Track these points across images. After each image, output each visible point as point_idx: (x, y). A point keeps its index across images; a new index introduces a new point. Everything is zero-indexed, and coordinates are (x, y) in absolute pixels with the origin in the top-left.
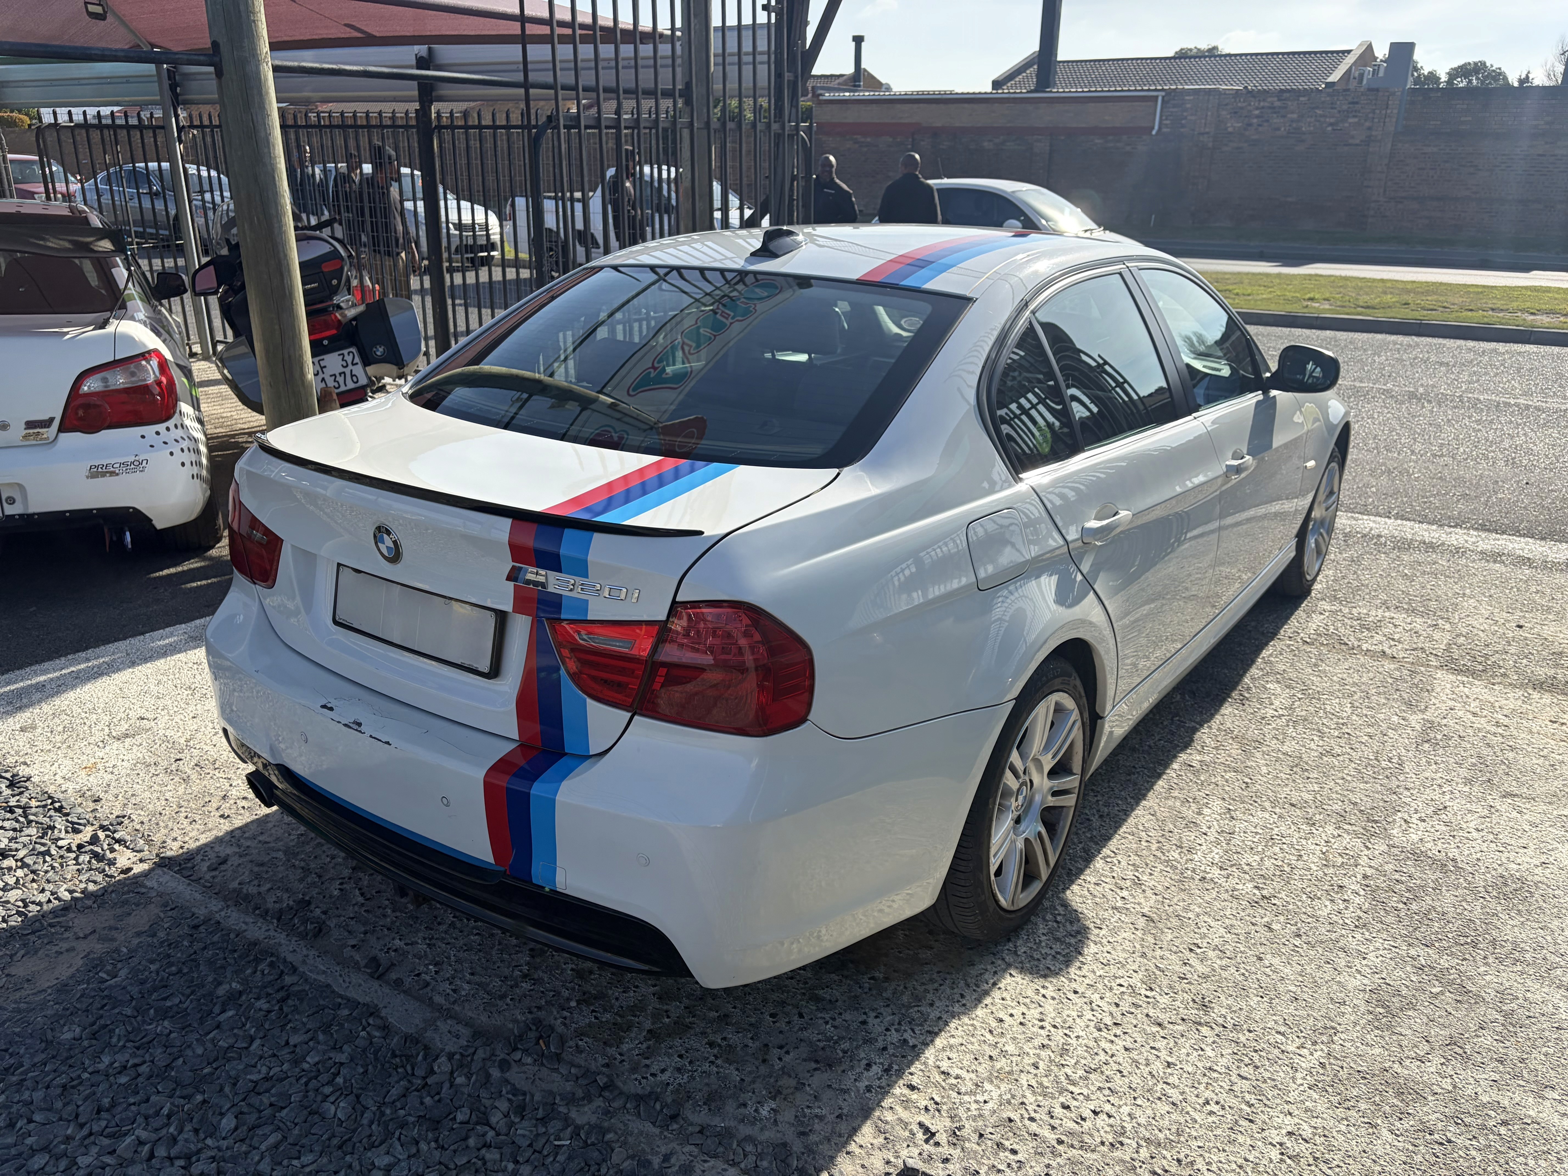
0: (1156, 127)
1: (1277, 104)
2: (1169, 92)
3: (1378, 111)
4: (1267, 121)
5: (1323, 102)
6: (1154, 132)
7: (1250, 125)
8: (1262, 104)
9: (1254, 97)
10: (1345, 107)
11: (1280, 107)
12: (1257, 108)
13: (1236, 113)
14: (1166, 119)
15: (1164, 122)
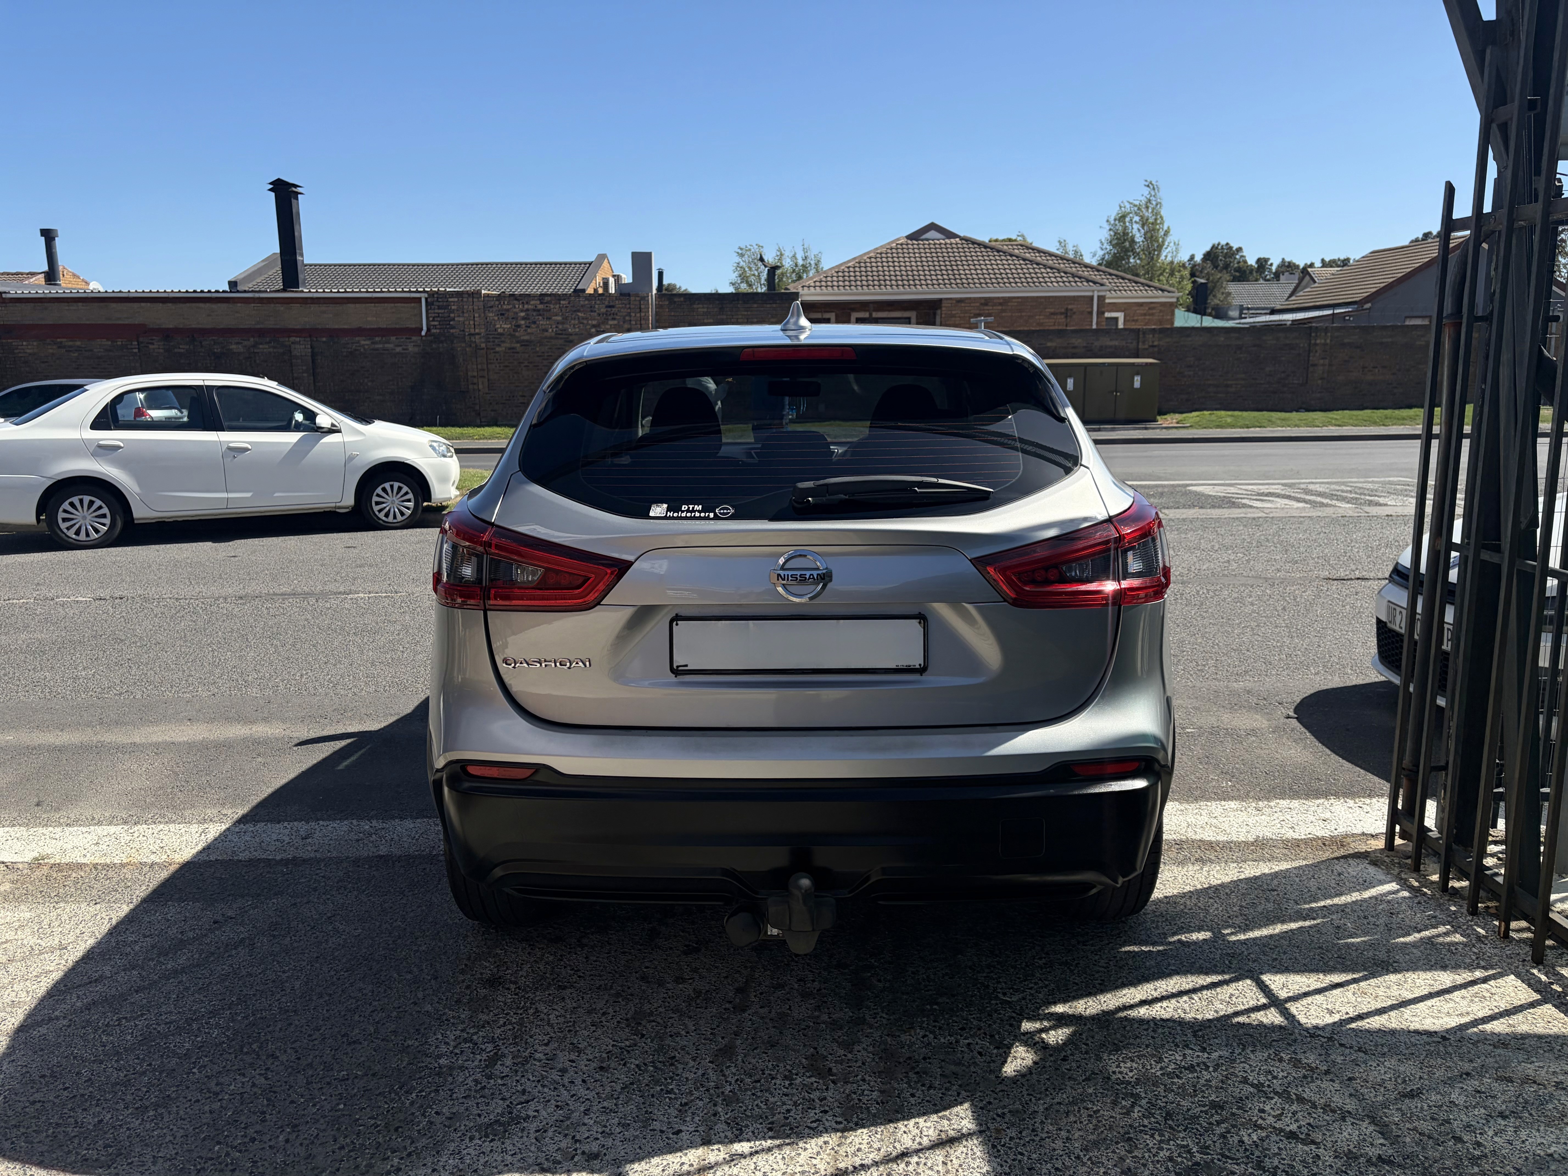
0: (425, 328)
1: (540, 307)
2: (431, 294)
3: (633, 314)
4: (534, 323)
5: (582, 306)
6: (423, 333)
7: (519, 326)
8: (526, 306)
9: (516, 299)
10: (603, 310)
11: (544, 310)
12: (522, 311)
13: (502, 314)
14: (433, 321)
15: (433, 323)
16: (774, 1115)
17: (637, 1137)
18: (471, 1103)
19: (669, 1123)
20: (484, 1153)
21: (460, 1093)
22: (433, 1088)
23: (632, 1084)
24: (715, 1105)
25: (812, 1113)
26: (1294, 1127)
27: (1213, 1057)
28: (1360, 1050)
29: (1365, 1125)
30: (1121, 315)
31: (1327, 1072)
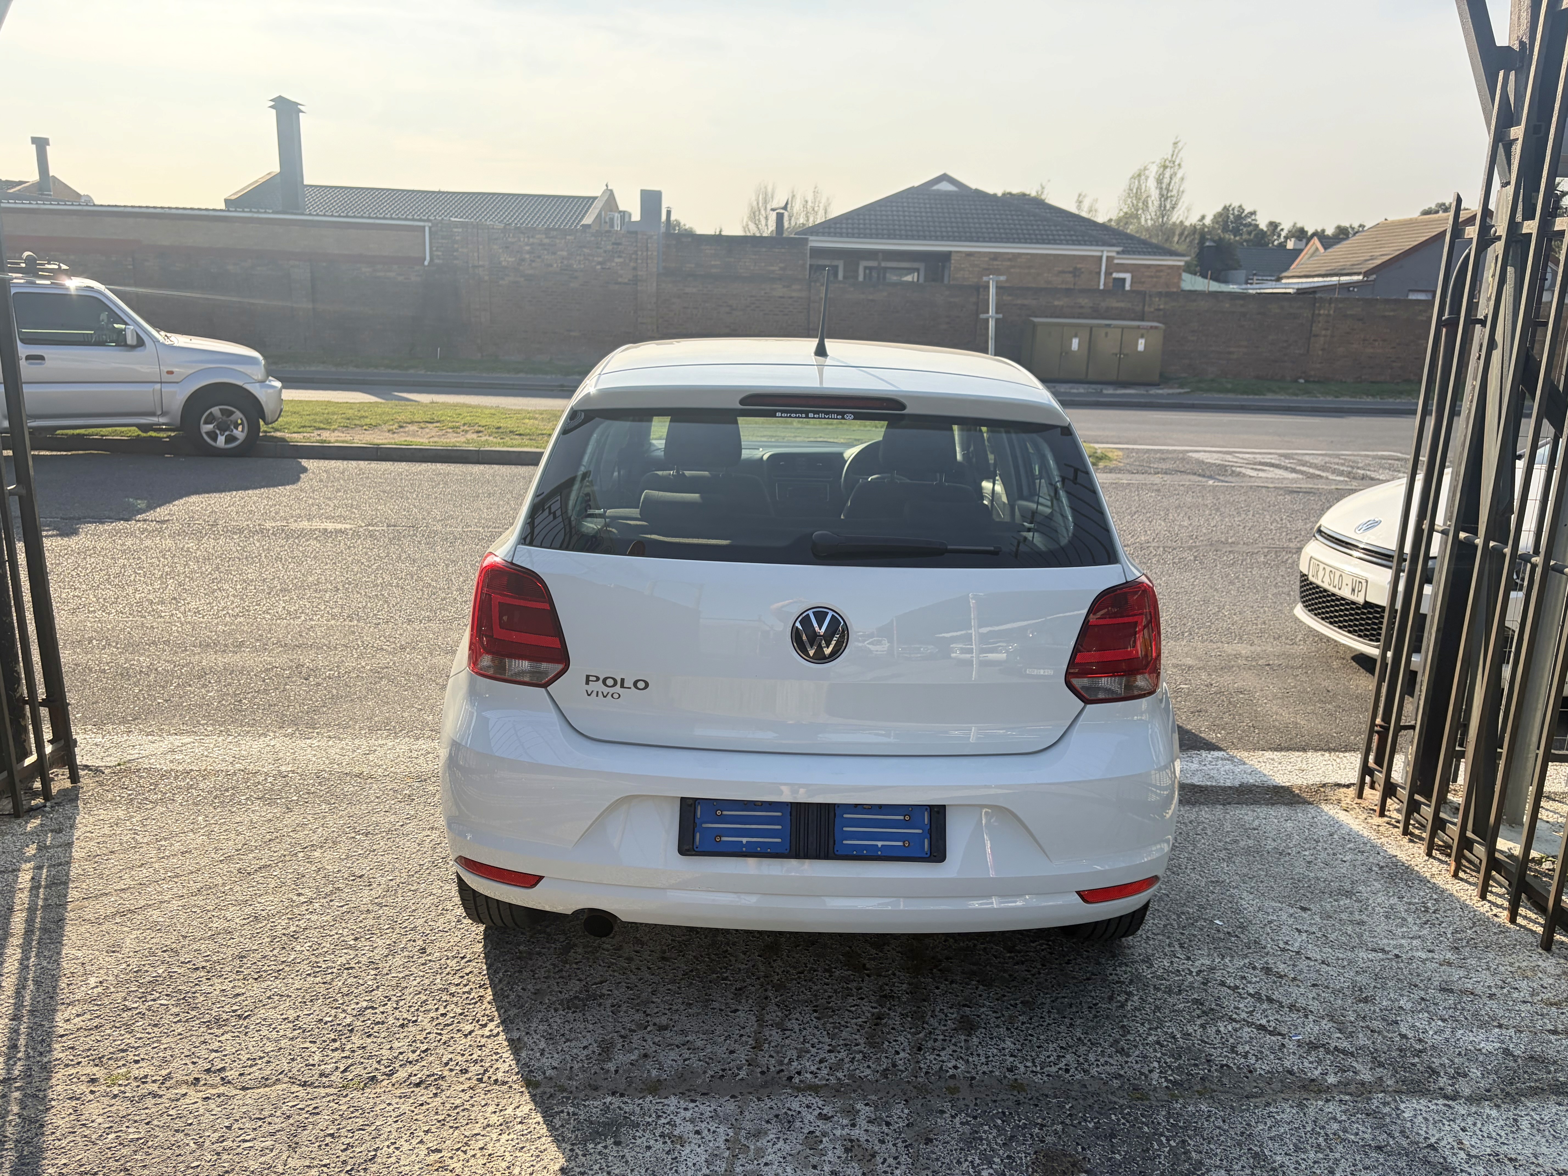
0: (428, 258)
1: (546, 241)
2: (436, 223)
3: (640, 253)
4: (539, 257)
5: (588, 242)
6: (426, 263)
7: (523, 260)
9: (522, 233)
10: (609, 247)
11: (549, 245)
12: (527, 245)
13: (507, 247)
14: (437, 250)
15: (436, 253)
16: (817, 1000)
17: (698, 1014)
18: (552, 982)
19: (727, 1004)
20: (569, 1022)
21: (541, 973)
22: (517, 969)
23: (692, 971)
24: (766, 990)
25: (850, 1000)
26: (1264, 1022)
27: (1196, 964)
28: (1323, 962)
29: (1325, 1022)
30: (1128, 276)
31: (1294, 979)
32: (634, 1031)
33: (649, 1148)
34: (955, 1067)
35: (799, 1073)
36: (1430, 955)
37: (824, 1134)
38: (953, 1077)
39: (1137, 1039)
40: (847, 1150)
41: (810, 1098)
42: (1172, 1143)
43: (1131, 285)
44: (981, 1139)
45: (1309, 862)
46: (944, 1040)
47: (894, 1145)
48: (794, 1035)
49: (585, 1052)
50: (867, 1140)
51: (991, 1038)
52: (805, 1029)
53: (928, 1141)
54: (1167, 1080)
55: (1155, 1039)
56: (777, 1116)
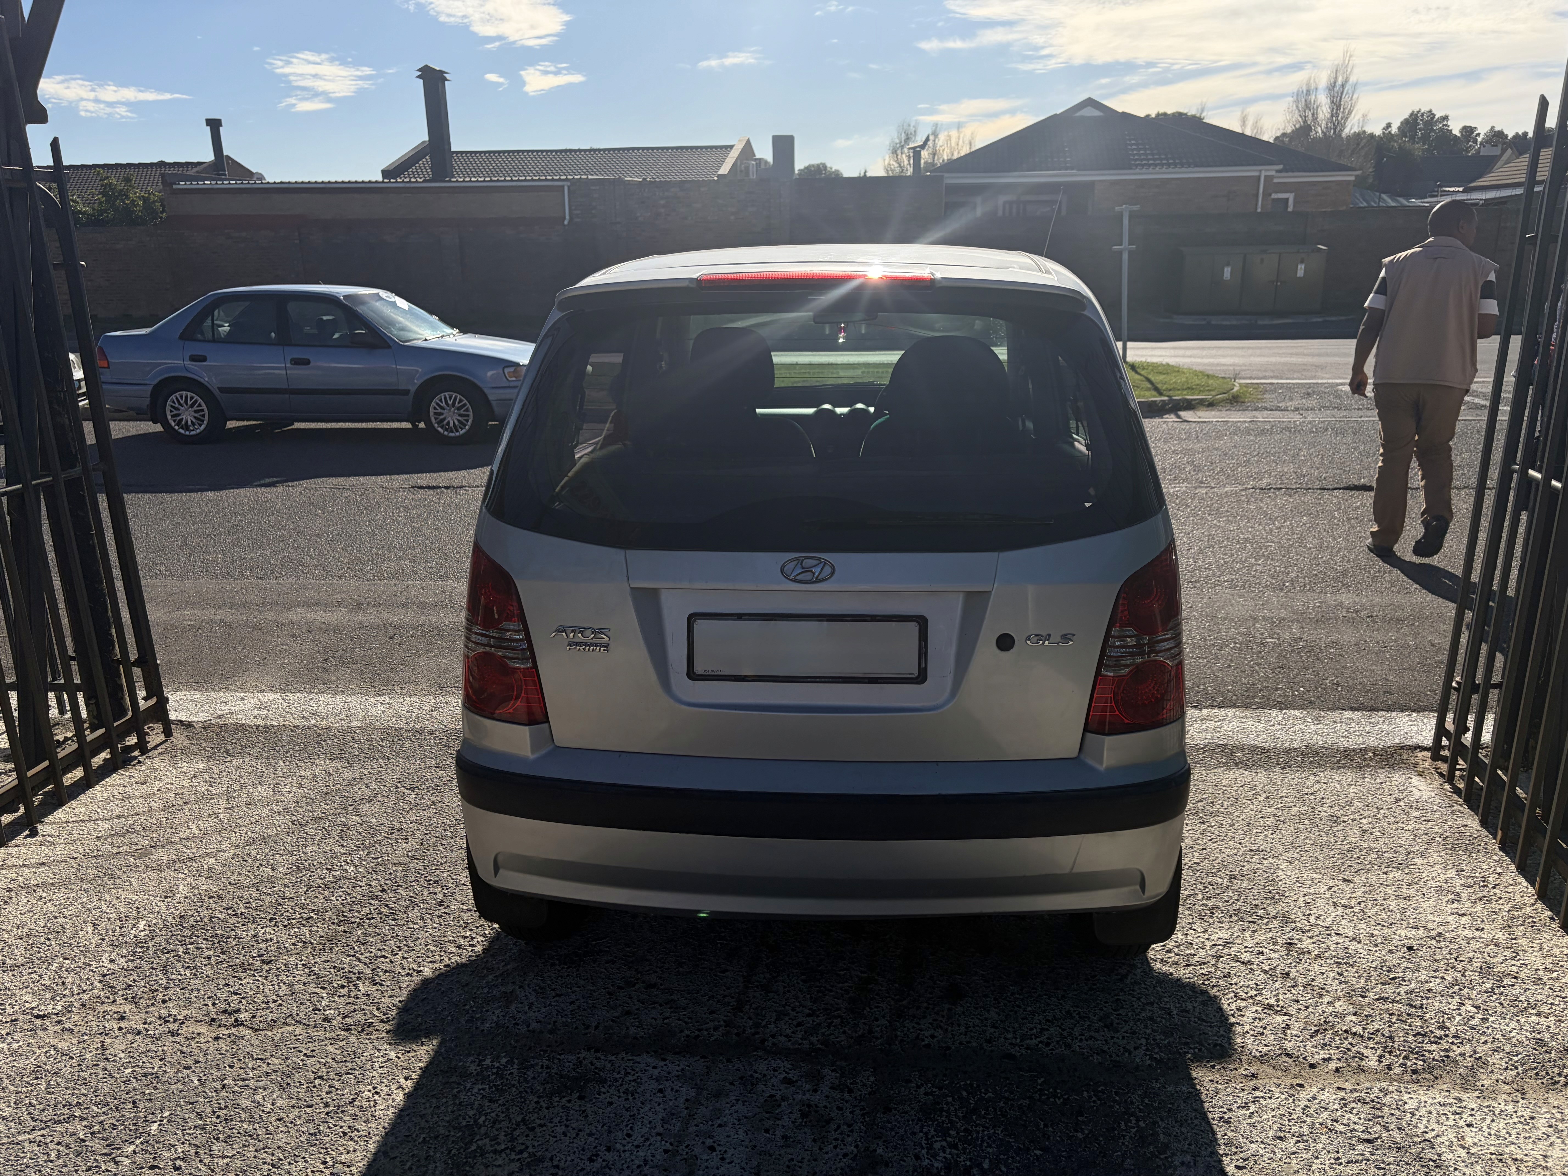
0: (567, 217)
1: (680, 194)
2: (574, 182)
4: (674, 210)
5: (722, 193)
6: (566, 222)
7: (659, 214)
8: (667, 194)
9: (657, 187)
10: (743, 197)
11: (683, 197)
12: (662, 199)
13: (643, 202)
14: (576, 209)
15: (576, 212)
26: (1272, 1001)
27: (1212, 938)
28: (1354, 939)
29: (1340, 1003)
30: (1291, 196)
31: (1318, 956)
32: (622, 988)
33: (611, 1103)
34: (933, 1037)
35: (773, 1036)
36: (1478, 933)
37: (784, 1098)
38: (928, 1046)
39: (1130, 1014)
40: (804, 1115)
41: (779, 1061)
42: (1142, 1124)
43: (1294, 206)
44: (942, 1110)
45: (1365, 831)
46: (927, 1008)
47: (851, 1112)
48: (776, 997)
49: (571, 1007)
50: (825, 1107)
51: (976, 1008)
52: (789, 991)
53: (887, 1110)
54: (1152, 1058)
55: (1149, 1015)
56: (741, 1078)
